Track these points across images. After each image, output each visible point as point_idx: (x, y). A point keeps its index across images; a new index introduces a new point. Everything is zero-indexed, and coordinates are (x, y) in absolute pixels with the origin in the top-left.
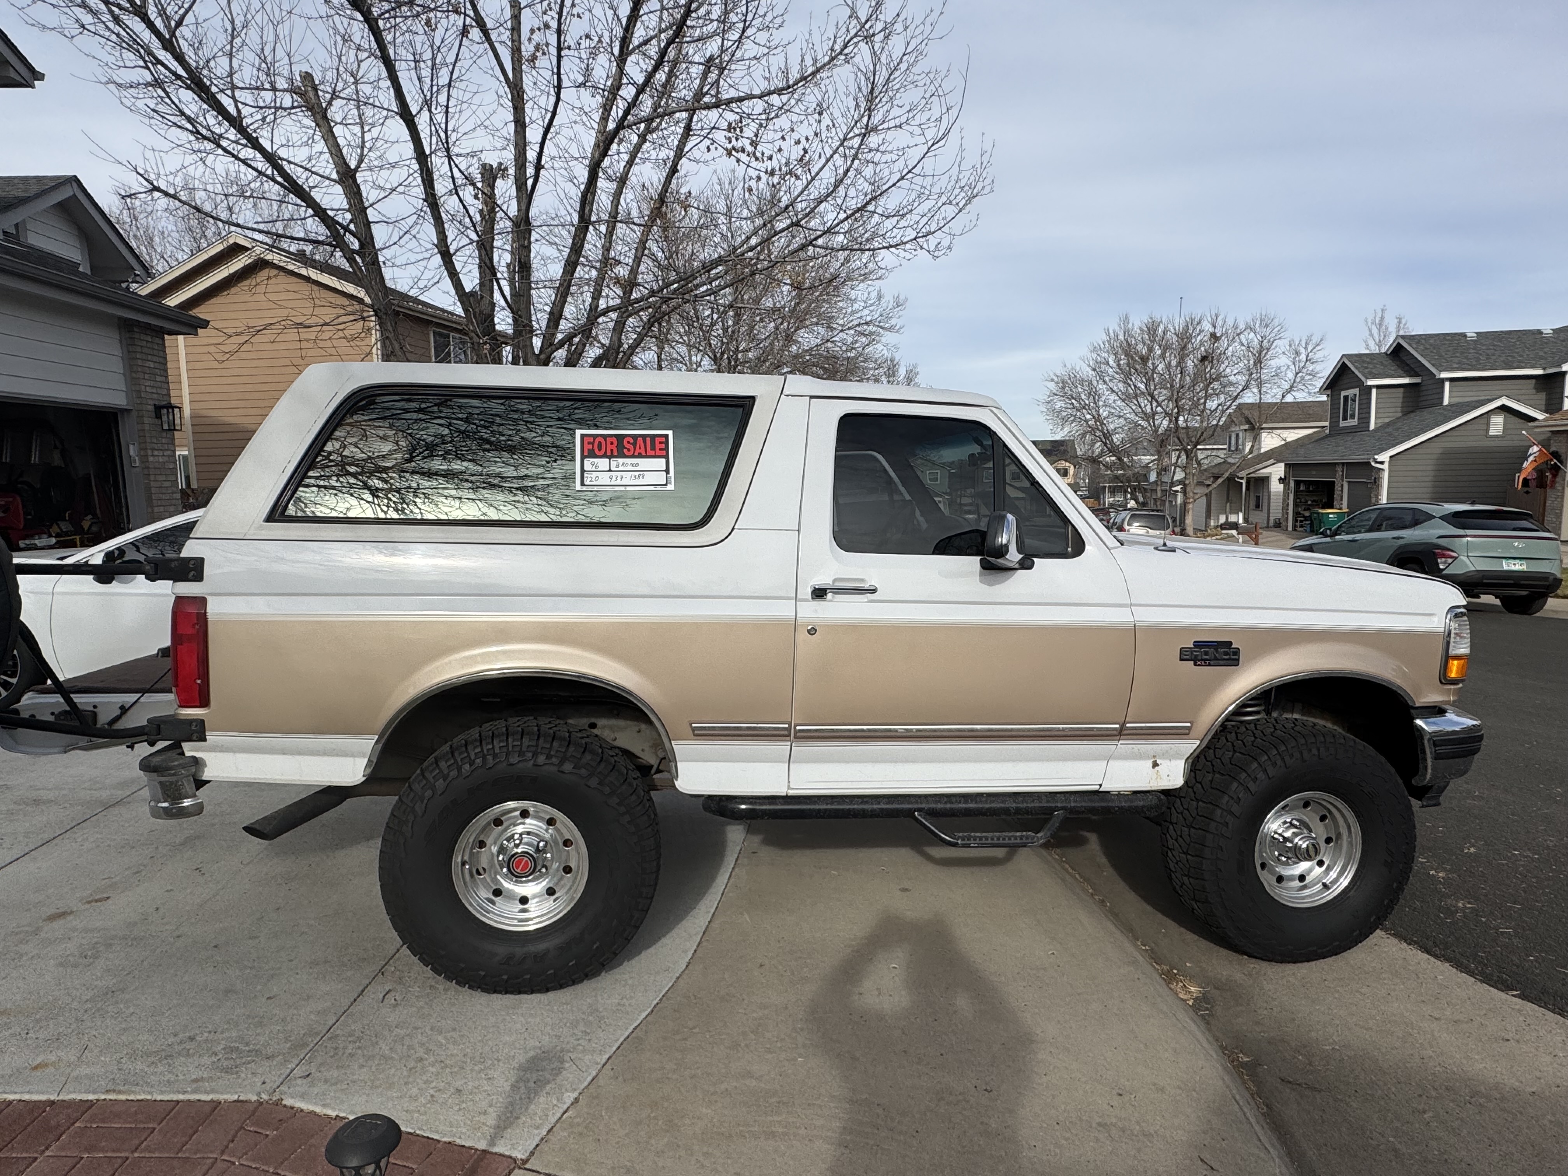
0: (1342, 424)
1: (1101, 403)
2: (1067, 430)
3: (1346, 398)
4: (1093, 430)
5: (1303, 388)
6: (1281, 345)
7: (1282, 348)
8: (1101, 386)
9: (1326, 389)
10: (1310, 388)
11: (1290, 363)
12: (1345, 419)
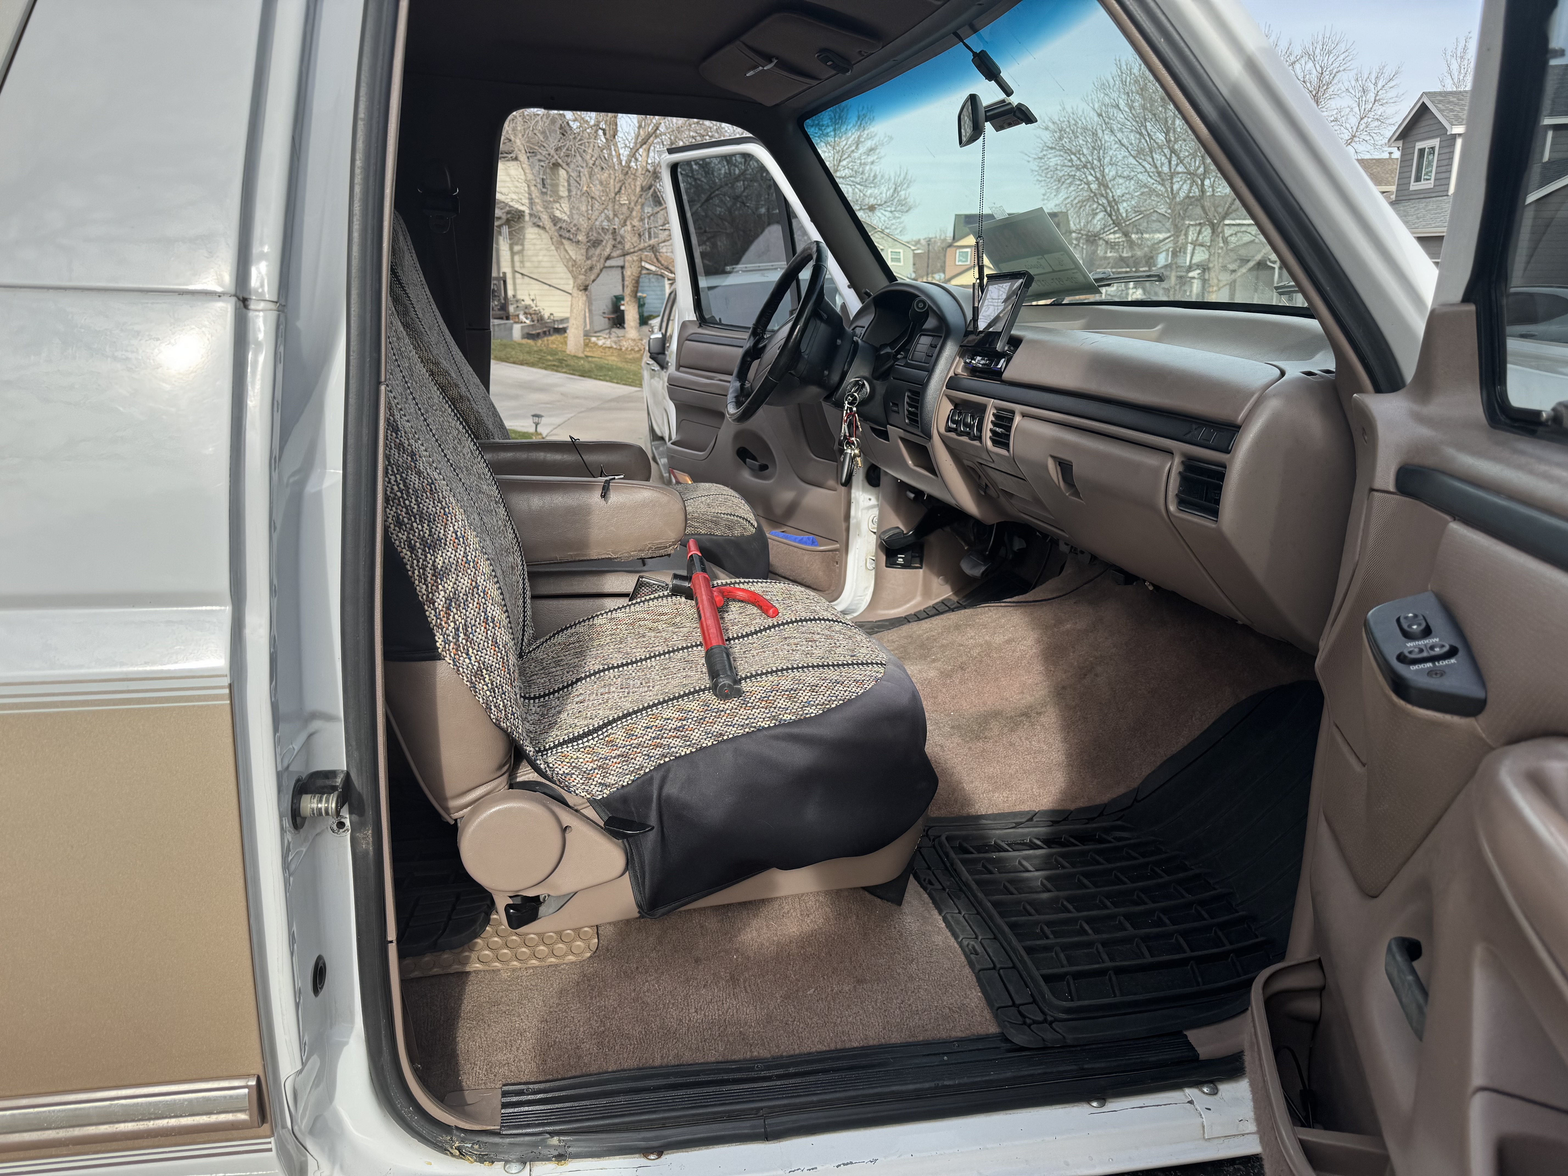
0: (1414, 186)
1: (1107, 159)
2: (1063, 195)
3: (1421, 151)
4: (1094, 196)
5: (1368, 138)
6: (1346, 79)
7: (1347, 84)
8: (1107, 137)
9: (1397, 139)
10: (1376, 138)
11: (1355, 105)
12: (1418, 179)
